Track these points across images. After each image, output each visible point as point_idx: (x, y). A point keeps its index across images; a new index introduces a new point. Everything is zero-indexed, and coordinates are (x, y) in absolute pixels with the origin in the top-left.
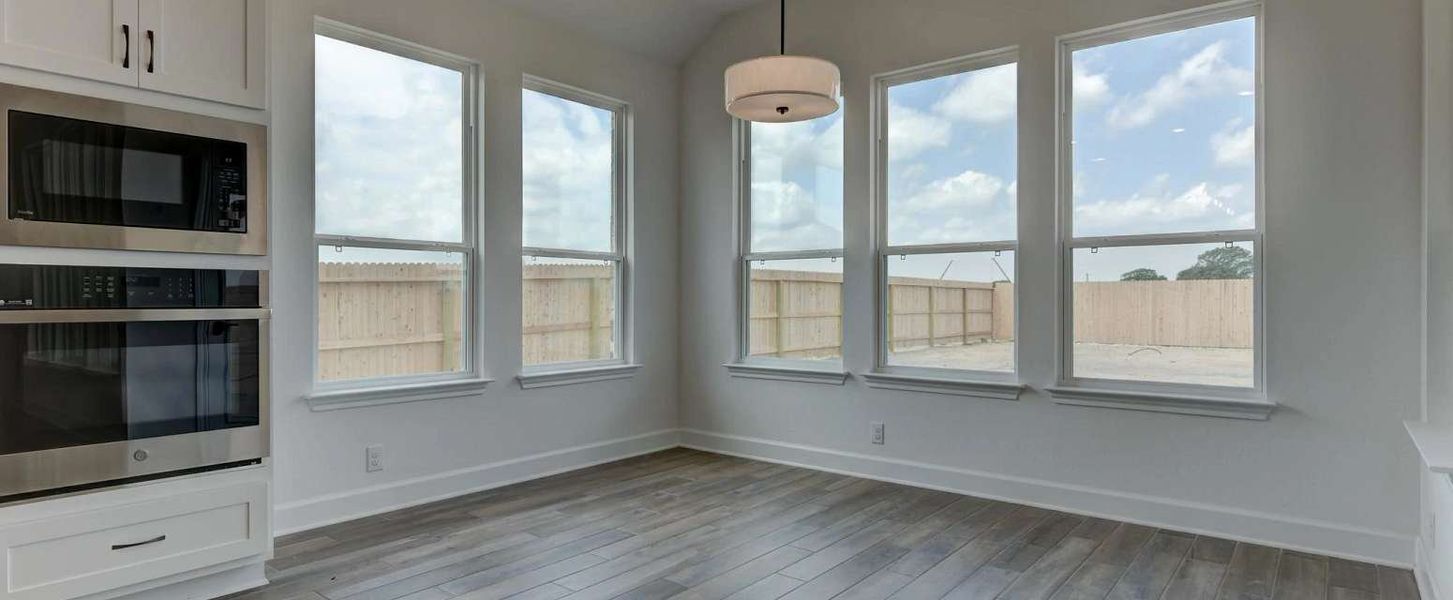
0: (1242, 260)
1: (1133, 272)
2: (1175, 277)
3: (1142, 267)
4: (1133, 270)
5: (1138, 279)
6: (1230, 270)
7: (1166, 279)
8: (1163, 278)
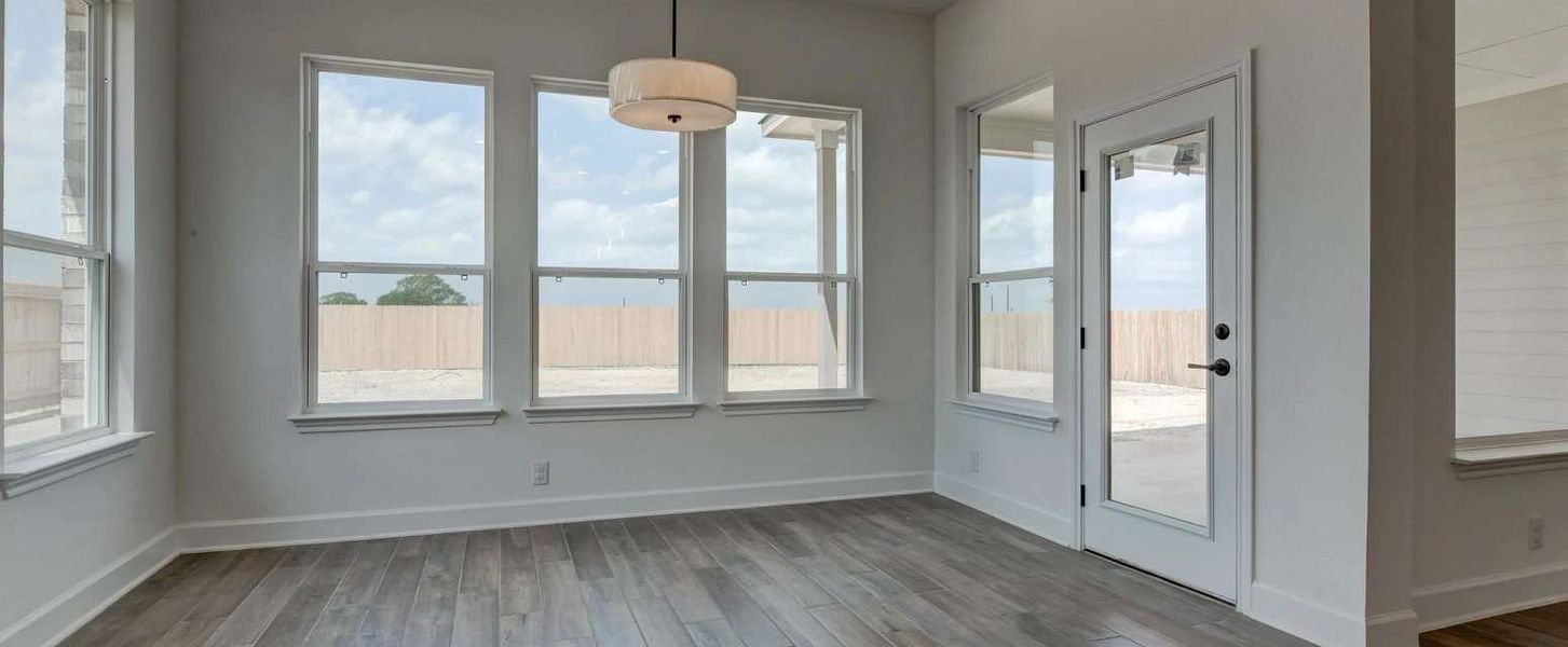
0: (437, 287)
1: (331, 296)
2: (375, 299)
3: (341, 291)
4: (331, 293)
5: (338, 303)
6: (426, 296)
7: (366, 304)
8: (363, 303)
